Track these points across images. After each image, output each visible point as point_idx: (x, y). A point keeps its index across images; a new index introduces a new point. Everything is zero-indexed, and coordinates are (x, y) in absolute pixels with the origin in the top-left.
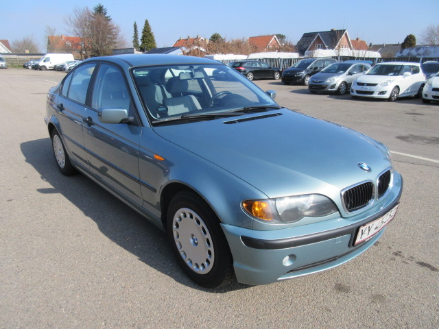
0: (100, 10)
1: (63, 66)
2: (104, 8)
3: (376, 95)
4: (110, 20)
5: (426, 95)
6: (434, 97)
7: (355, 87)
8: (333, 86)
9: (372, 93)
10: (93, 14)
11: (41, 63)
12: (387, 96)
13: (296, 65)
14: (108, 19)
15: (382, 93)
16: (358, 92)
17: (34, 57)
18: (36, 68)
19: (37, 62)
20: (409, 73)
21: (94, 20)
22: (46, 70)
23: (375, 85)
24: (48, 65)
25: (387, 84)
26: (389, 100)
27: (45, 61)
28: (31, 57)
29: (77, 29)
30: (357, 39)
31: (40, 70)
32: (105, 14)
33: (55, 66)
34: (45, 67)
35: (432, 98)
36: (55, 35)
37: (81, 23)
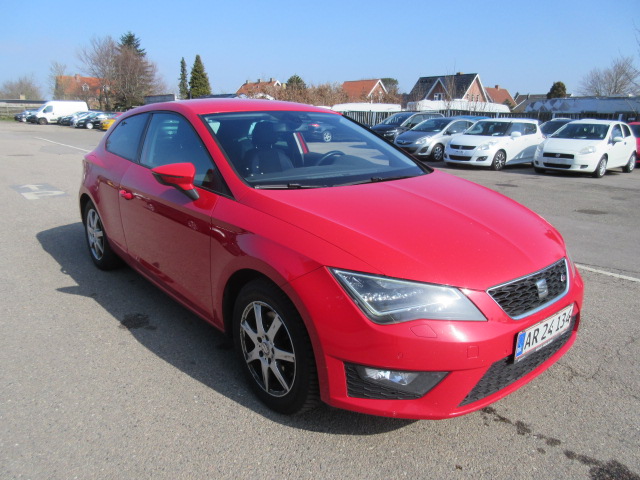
0: (130, 41)
1: (70, 118)
2: (136, 37)
3: (473, 162)
4: (143, 55)
5: (537, 162)
6: (546, 164)
7: (449, 151)
8: (425, 150)
9: (469, 158)
10: (121, 46)
11: (40, 115)
12: (488, 162)
13: (389, 120)
14: (141, 54)
15: (482, 158)
16: (452, 157)
17: (31, 105)
18: (33, 120)
19: (33, 113)
20: (519, 133)
21: (119, 53)
22: (47, 123)
23: (472, 148)
24: (49, 117)
25: (487, 148)
26: (492, 168)
27: (45, 111)
28: (27, 105)
29: (95, 67)
30: (497, 87)
31: (38, 123)
32: (137, 46)
33: (60, 119)
34: (44, 119)
35: (543, 166)
36: (65, 74)
37: (101, 58)
